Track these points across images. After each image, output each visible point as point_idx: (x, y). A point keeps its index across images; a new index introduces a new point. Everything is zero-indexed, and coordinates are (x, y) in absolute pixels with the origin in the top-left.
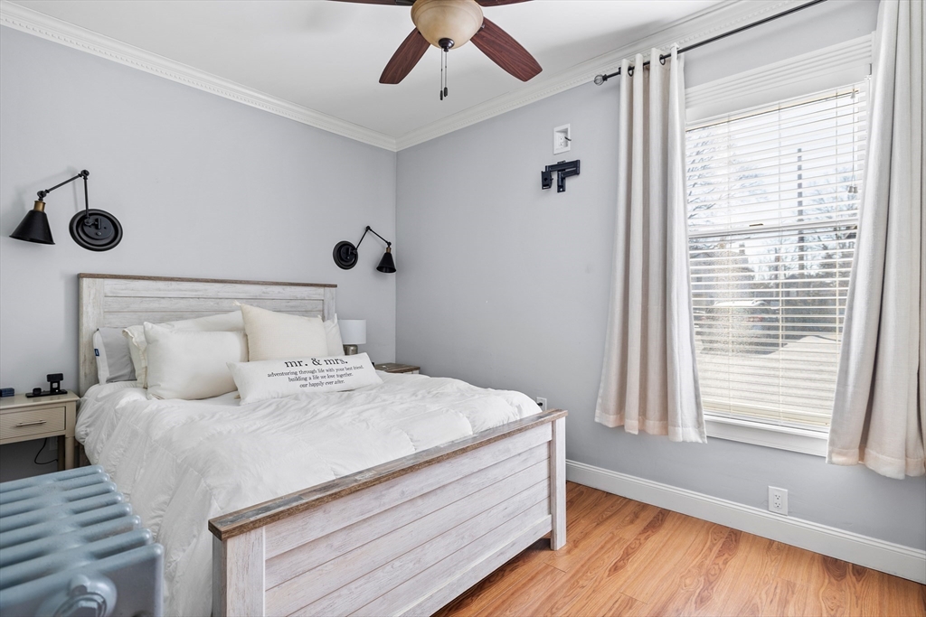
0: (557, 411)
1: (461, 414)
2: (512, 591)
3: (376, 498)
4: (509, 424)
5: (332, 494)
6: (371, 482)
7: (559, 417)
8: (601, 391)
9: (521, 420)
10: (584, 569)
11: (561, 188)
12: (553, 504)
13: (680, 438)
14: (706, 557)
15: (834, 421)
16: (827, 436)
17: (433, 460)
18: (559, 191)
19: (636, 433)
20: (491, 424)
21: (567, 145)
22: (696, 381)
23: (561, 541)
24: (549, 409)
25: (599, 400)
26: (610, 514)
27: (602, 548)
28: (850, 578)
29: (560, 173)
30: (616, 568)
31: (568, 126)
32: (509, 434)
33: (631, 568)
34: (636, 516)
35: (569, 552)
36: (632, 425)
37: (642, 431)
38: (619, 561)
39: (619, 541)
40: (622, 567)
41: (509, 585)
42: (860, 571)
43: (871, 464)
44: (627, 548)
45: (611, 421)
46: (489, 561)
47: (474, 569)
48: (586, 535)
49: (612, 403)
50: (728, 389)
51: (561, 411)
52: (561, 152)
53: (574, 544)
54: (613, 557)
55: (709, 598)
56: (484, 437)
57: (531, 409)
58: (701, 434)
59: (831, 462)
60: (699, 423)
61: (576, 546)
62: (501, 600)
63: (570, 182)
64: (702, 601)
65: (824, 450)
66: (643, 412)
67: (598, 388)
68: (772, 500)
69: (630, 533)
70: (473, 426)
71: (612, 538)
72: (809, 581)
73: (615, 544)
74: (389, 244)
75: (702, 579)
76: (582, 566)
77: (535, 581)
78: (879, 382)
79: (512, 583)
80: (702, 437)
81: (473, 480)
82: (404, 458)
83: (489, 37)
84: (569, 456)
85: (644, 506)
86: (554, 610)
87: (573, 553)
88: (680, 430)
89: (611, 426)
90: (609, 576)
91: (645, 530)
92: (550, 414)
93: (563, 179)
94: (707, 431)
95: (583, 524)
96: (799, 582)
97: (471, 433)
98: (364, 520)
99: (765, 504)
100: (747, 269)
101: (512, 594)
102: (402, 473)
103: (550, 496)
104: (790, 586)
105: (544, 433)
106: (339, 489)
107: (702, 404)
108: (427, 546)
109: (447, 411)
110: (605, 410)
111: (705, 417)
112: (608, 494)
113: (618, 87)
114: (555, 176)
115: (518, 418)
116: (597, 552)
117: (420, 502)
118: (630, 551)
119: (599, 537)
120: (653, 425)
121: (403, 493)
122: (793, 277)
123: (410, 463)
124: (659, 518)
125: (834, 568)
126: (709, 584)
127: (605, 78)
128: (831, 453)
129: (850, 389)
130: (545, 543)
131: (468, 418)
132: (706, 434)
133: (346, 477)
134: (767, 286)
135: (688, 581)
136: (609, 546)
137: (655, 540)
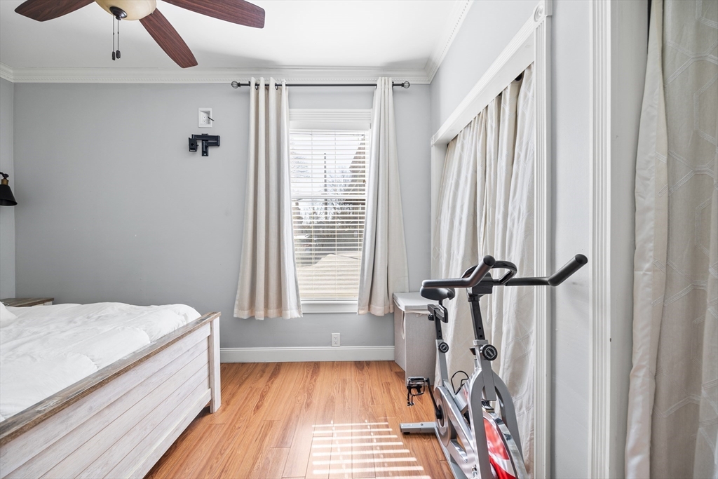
0: (213, 313)
1: (138, 329)
2: (186, 455)
3: (62, 422)
4: (178, 329)
5: (12, 434)
6: (59, 407)
7: (216, 317)
8: (238, 296)
9: (187, 325)
10: (237, 417)
11: (205, 153)
12: (211, 380)
13: (289, 317)
14: (305, 382)
15: (360, 294)
16: (357, 302)
17: (121, 371)
18: (203, 155)
19: (263, 319)
20: (165, 332)
21: (209, 123)
22: (296, 282)
23: (217, 406)
24: (206, 313)
25: (237, 302)
26: (246, 376)
27: (246, 398)
28: (366, 368)
29: (203, 143)
30: (258, 407)
31: (210, 109)
32: (183, 336)
33: (266, 404)
34: (263, 372)
35: (224, 410)
36: (260, 315)
37: (266, 317)
38: (259, 402)
39: (256, 390)
40: (261, 405)
41: (183, 451)
42: (368, 363)
43: (373, 312)
44: (262, 393)
45: (245, 315)
46: (167, 439)
47: (155, 451)
48: (233, 395)
49: (246, 303)
50: (312, 284)
51: (216, 313)
52: (203, 126)
53: (226, 403)
54: (255, 401)
55: (311, 403)
56: (163, 342)
57: (194, 315)
58: (299, 312)
59: (359, 314)
60: (298, 306)
61: (228, 404)
62: (179, 465)
63: (211, 150)
64: (308, 405)
65: (355, 309)
66: (267, 306)
67: (236, 293)
68: (333, 340)
69: (261, 384)
70: (150, 336)
71: (251, 390)
72: (351, 376)
73: (254, 393)
74: (6, 176)
75: (306, 394)
76: (236, 415)
77: (203, 439)
78: (375, 273)
79: (185, 449)
80: (300, 314)
81: (154, 380)
82: (88, 377)
83: (156, 22)
84: (222, 345)
85: (267, 365)
86: (222, 452)
87: (227, 409)
88: (289, 312)
89: (245, 318)
90: (254, 414)
91: (270, 378)
92: (208, 316)
93: (207, 147)
94: (303, 310)
95: (230, 388)
96: (348, 378)
97: (149, 342)
98: (48, 448)
99: (330, 344)
100: (300, 218)
101: (188, 456)
102: (91, 390)
103: (209, 376)
104: (344, 381)
105: (205, 331)
106: (21, 426)
107: (300, 295)
108: (114, 448)
109: (123, 328)
110: (241, 308)
111: (302, 302)
112: (243, 364)
113: (248, 93)
114: (200, 144)
115: (185, 324)
116: (243, 403)
117: (106, 412)
118: (264, 394)
119: (243, 392)
120: (273, 312)
121: (91, 408)
122: (321, 222)
123: (99, 380)
124: (276, 369)
125: (360, 365)
126: (310, 395)
127: (239, 85)
128: (359, 309)
129: (365, 277)
130: (207, 411)
131: (145, 331)
132: (302, 312)
133: (22, 413)
134: (309, 227)
135: (299, 398)
136: (250, 396)
137: (277, 382)
